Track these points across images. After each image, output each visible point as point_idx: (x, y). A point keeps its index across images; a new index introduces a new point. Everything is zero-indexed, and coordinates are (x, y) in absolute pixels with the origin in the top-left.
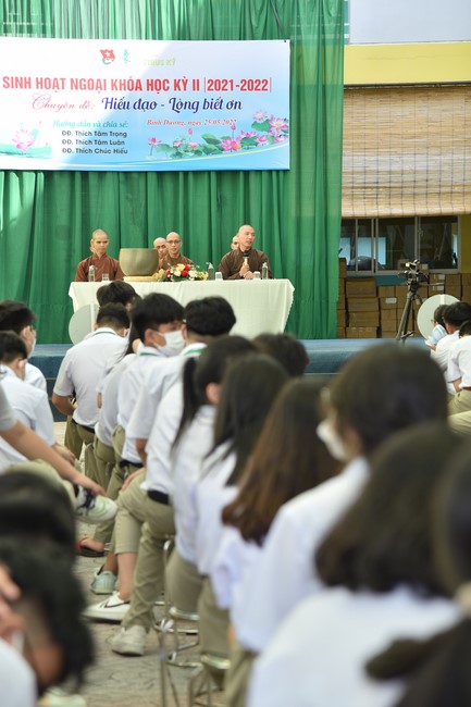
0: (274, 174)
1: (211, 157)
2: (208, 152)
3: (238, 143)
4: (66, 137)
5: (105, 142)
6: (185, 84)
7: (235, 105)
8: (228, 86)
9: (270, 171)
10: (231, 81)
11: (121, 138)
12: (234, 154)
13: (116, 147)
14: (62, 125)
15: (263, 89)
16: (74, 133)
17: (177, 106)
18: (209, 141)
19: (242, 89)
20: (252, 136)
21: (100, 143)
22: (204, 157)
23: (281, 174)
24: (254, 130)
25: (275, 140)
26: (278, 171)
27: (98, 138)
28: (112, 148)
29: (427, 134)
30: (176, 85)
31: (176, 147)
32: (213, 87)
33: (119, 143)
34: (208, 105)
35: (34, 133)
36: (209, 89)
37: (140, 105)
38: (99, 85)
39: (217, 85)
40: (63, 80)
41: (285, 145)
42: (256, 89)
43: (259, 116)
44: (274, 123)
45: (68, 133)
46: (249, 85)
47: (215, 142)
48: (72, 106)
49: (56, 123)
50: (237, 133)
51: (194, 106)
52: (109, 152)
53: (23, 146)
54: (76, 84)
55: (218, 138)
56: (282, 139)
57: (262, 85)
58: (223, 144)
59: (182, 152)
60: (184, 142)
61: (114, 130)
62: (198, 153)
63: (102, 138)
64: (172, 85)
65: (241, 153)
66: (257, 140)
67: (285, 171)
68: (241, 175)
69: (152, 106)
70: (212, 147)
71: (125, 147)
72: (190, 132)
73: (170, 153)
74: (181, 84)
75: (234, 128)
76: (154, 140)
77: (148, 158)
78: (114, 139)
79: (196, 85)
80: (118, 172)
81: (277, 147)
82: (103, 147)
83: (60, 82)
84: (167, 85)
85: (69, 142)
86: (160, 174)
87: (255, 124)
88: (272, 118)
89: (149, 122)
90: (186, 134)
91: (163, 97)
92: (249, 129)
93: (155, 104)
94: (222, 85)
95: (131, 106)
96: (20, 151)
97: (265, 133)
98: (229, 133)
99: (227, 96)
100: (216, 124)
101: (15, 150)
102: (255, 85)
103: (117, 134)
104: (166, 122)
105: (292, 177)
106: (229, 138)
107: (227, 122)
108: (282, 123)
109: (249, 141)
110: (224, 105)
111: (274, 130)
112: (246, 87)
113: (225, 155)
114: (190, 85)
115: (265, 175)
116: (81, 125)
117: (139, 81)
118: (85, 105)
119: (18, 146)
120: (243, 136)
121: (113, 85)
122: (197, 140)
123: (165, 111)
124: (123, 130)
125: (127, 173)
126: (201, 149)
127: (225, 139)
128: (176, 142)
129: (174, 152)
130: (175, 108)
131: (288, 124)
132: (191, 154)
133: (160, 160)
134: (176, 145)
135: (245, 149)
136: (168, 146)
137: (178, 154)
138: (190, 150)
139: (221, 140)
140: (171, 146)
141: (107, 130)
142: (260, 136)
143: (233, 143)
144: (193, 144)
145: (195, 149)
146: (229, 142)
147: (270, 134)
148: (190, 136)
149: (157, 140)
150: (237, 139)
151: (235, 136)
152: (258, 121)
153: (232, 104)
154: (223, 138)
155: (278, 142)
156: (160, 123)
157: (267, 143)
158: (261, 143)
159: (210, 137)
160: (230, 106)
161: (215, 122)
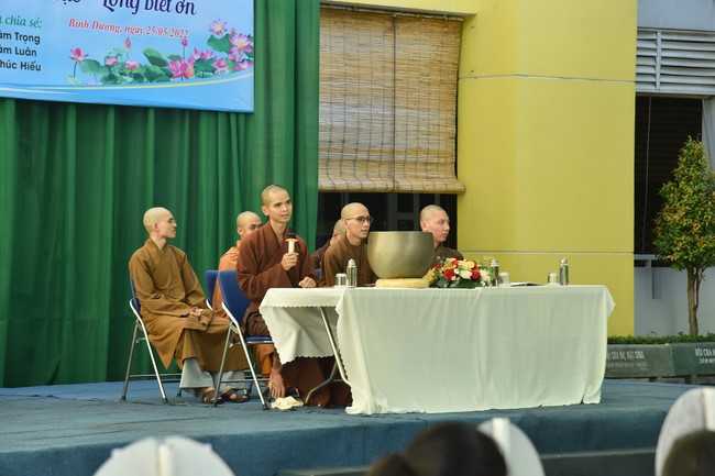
0: (233, 118)
1: (155, 86)
2: (152, 77)
3: (191, 69)
5: (8, 50)
7: (187, 7)
9: (228, 114)
11: (31, 45)
12: (185, 84)
13: (25, 59)
18: (156, 61)
20: (209, 57)
22: (147, 86)
23: (242, 118)
24: (210, 49)
25: (236, 67)
26: (237, 114)
28: (18, 59)
29: (345, 75)
31: (109, 67)
33: (30, 53)
34: (151, 3)
41: (247, 74)
43: (216, 28)
44: (237, 42)
47: (161, 63)
50: (189, 52)
51: (133, 4)
52: (12, 66)
55: (164, 57)
56: (245, 66)
58: (171, 67)
59: (117, 75)
60: (119, 60)
61: (23, 31)
62: (138, 78)
63: (5, 43)
65: (194, 83)
66: (214, 65)
67: (247, 115)
70: (157, 69)
71: (38, 60)
72: (128, 44)
73: (101, 75)
75: (185, 43)
76: (78, 52)
77: (70, 81)
78: (22, 45)
81: (239, 77)
82: (4, 57)
87: (211, 40)
88: (233, 33)
89: (72, 21)
90: (123, 47)
92: (204, 47)
97: (224, 55)
98: (178, 51)
100: (163, 35)
103: (26, 38)
104: (96, 25)
106: (178, 58)
107: (177, 33)
108: (245, 42)
109: (204, 66)
110: (173, 6)
111: (235, 51)
113: (174, 84)
115: (222, 120)
120: (197, 57)
122: (137, 59)
124: (33, 32)
126: (142, 72)
127: (175, 58)
128: (108, 57)
129: (107, 74)
130: (108, 4)
131: (252, 44)
132: (130, 79)
133: (87, 86)
134: (110, 62)
135: (199, 76)
136: (98, 64)
137: (111, 79)
138: (127, 72)
139: (169, 61)
140: (102, 64)
141: (11, 29)
142: (219, 58)
143: (185, 66)
144: (131, 63)
145: (134, 72)
146: (179, 65)
147: (230, 57)
148: (128, 50)
149: (83, 53)
150: (189, 60)
151: (187, 57)
152: (216, 36)
153: (183, 6)
154: (171, 57)
155: (241, 69)
156: (86, 25)
157: (227, 70)
158: (220, 70)
159: (154, 55)
160: (180, 9)
161: (160, 32)
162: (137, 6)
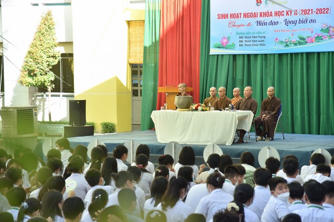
0: (331, 54)
1: (301, 46)
2: (300, 44)
3: (314, 39)
4: (241, 39)
5: (256, 41)
6: (291, 12)
7: (313, 21)
8: (310, 12)
9: (329, 52)
10: (312, 10)
11: (263, 39)
12: (312, 44)
13: (261, 43)
14: (239, 34)
15: (327, 13)
16: (244, 37)
17: (287, 23)
18: (301, 39)
19: (317, 13)
20: (321, 35)
21: (254, 41)
22: (298, 46)
24: (321, 33)
25: (331, 37)
26: (332, 52)
27: (253, 39)
28: (259, 43)
30: (287, 13)
33: (262, 41)
34: (301, 22)
35: (229, 38)
36: (302, 14)
37: (272, 23)
38: (255, 15)
39: (305, 12)
40: (240, 14)
42: (323, 13)
43: (324, 26)
44: (332, 29)
45: (242, 37)
46: (320, 11)
47: (303, 39)
48: (244, 25)
49: (237, 33)
50: (314, 35)
51: (294, 23)
52: (258, 45)
53: (224, 44)
54: (246, 15)
55: (305, 37)
57: (326, 11)
58: (307, 40)
59: (289, 44)
60: (290, 40)
61: (260, 35)
62: (295, 44)
63: (255, 39)
64: (285, 13)
65: (315, 44)
66: (323, 37)
68: (316, 55)
69: (276, 23)
70: (302, 41)
71: (264, 43)
72: (293, 35)
73: (284, 45)
74: (289, 13)
75: (312, 32)
76: (277, 39)
77: (274, 48)
78: (260, 39)
79: (296, 12)
80: (262, 54)
82: (255, 43)
83: (239, 15)
84: (283, 13)
85: (242, 41)
87: (322, 30)
88: (330, 27)
89: (275, 31)
90: (291, 36)
91: (281, 19)
92: (319, 32)
93: (278, 23)
94: (308, 12)
95: (268, 24)
96: (223, 46)
97: (327, 34)
98: (310, 35)
99: (309, 17)
100: (304, 31)
101: (221, 46)
102: (323, 11)
103: (261, 37)
104: (282, 30)
106: (310, 37)
107: (309, 29)
109: (319, 38)
110: (308, 21)
111: (331, 32)
112: (318, 12)
113: (308, 45)
114: (293, 13)
115: (326, 54)
116: (247, 33)
117: (271, 12)
118: (249, 25)
119: (222, 44)
120: (316, 36)
121: (261, 15)
122: (295, 39)
123: (282, 26)
124: (264, 35)
125: (266, 55)
126: (297, 42)
127: (308, 37)
128: (286, 39)
132: (293, 45)
133: (279, 48)
134: (286, 41)
135: (317, 42)
136: (282, 42)
137: (287, 45)
138: (292, 43)
140: (284, 41)
141: (257, 35)
142: (324, 35)
143: (312, 39)
144: (293, 40)
146: (310, 39)
147: (329, 34)
151: (313, 36)
152: (324, 28)
154: (307, 37)
155: (333, 38)
156: (279, 31)
157: (327, 39)
158: (324, 39)
159: (301, 37)
160: (311, 22)
161: (304, 30)
162: (296, 23)
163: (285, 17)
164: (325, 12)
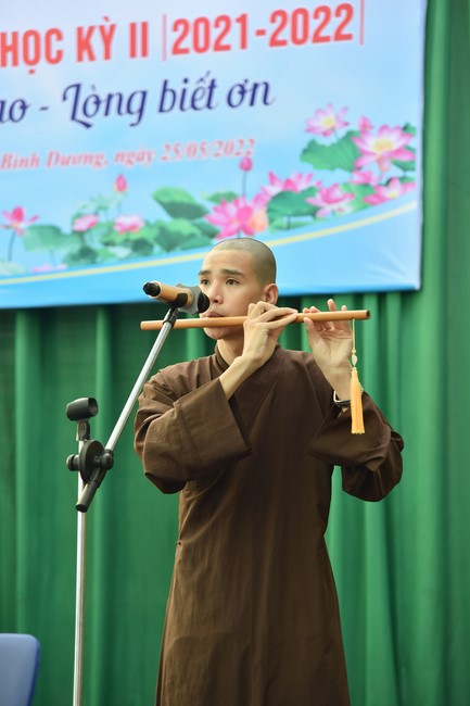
1: (179, 258)
2: (170, 242)
3: (259, 216)
6: (107, 39)
7: (253, 93)
8: (233, 38)
10: (243, 20)
15: (339, 36)
17: (83, 106)
18: (175, 209)
19: (274, 42)
20: (302, 186)
22: (160, 261)
23: (393, 305)
24: (307, 168)
25: (372, 195)
30: (84, 45)
31: (80, 234)
32: (188, 43)
34: (174, 98)
36: (177, 50)
39: (199, 34)
41: (405, 208)
42: (317, 39)
43: (325, 122)
44: (374, 144)
46: (296, 26)
47: (191, 211)
50: (256, 182)
51: (131, 106)
55: (200, 198)
56: (393, 192)
57: (335, 22)
58: (213, 217)
59: (97, 246)
60: (102, 218)
62: (141, 247)
64: (69, 45)
66: (317, 199)
67: (407, 295)
69: (13, 110)
70: (183, 226)
72: (121, 184)
73: (64, 252)
74: (97, 42)
75: (247, 166)
76: (18, 214)
79: (139, 39)
81: (377, 217)
84: (56, 45)
86: (46, 319)
87: (311, 150)
88: (365, 127)
89: (6, 159)
90: (110, 192)
91: (44, 84)
92: (293, 167)
93: (24, 107)
94: (215, 33)
97: (341, 175)
98: (233, 182)
99: (227, 68)
100: (197, 157)
102: (314, 24)
104: (55, 158)
105: (426, 314)
106: (233, 197)
107: (229, 148)
108: (394, 141)
109: (292, 205)
110: (220, 95)
111: (369, 165)
112: (286, 34)
114: (121, 41)
120: (275, 190)
122: (141, 212)
123: (51, 126)
126: (150, 235)
127: (222, 200)
128: (79, 216)
129: (75, 247)
130: (80, 115)
131: (416, 143)
132: (122, 252)
133: (36, 273)
134: (82, 225)
135: (280, 228)
136: (56, 231)
137: (86, 255)
138: (119, 238)
139: (210, 206)
140: (66, 229)
142: (327, 184)
143: (246, 212)
144: (127, 221)
145: (134, 236)
146: (232, 209)
147: (356, 177)
148: (119, 196)
149: (27, 214)
150: (258, 198)
151: (252, 192)
152: (321, 140)
153: (243, 92)
154: (215, 198)
155: (380, 199)
156: (35, 161)
157: (347, 207)
158: (328, 208)
159: (178, 198)
160: (236, 98)
161: (191, 150)
162: (141, 111)
163: (72, 69)
164: (329, 31)
